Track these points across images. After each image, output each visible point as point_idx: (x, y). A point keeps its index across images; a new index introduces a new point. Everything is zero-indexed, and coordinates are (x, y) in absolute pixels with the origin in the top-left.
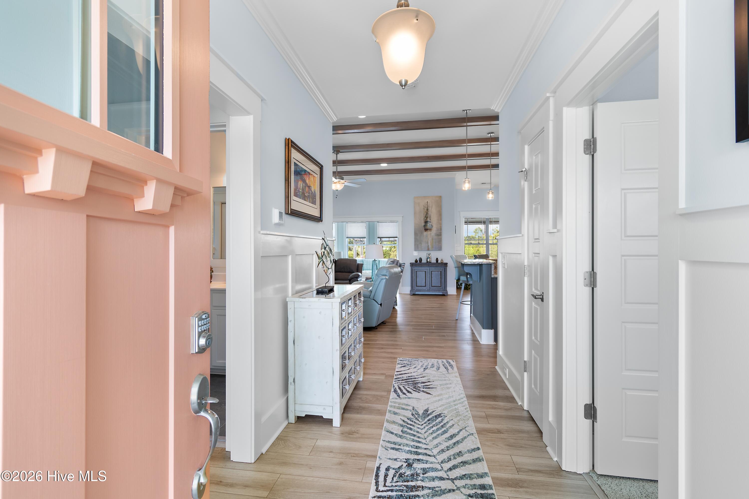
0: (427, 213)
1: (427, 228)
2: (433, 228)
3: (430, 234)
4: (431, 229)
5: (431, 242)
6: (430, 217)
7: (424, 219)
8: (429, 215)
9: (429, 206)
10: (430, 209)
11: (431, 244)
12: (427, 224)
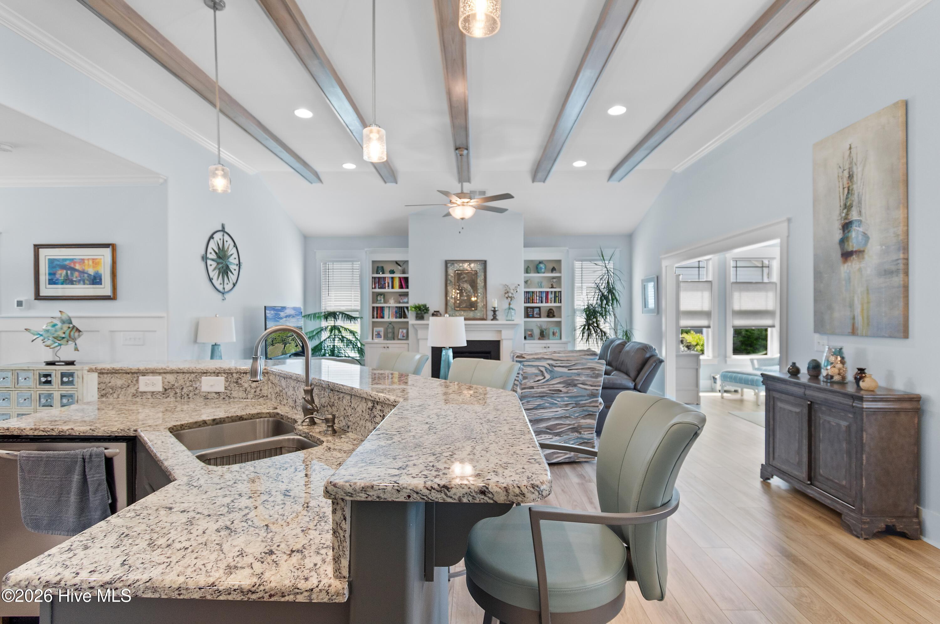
0: (850, 192)
1: (850, 249)
2: (869, 245)
3: (860, 270)
4: (863, 251)
5: (862, 304)
6: (860, 202)
7: (840, 214)
8: (856, 196)
9: (855, 160)
10: (857, 171)
11: (862, 310)
12: (849, 232)
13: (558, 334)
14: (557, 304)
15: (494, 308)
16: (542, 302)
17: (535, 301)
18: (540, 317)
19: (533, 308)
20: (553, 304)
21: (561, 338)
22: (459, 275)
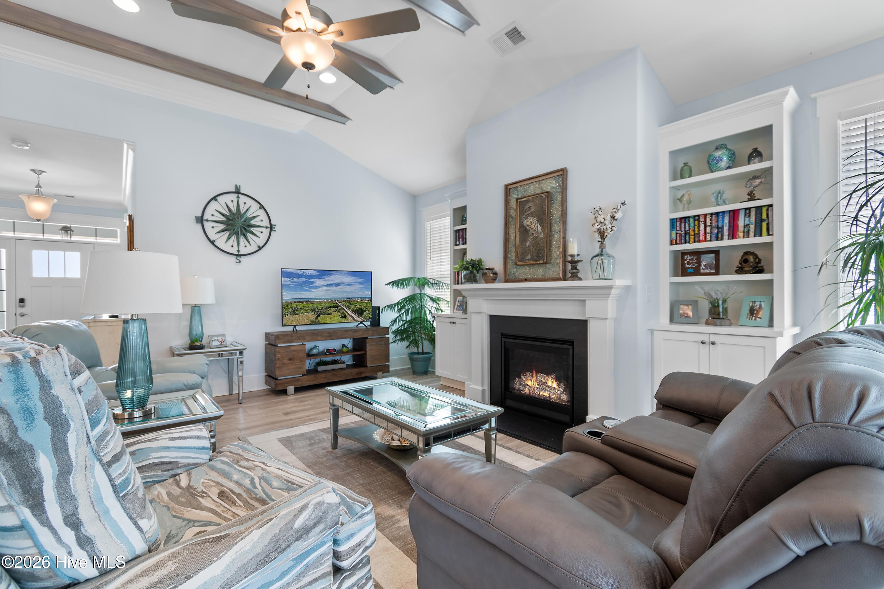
13: (764, 314)
14: (765, 239)
15: (572, 256)
16: (719, 237)
17: (702, 238)
18: (717, 273)
19: (699, 253)
20: (752, 240)
21: (771, 324)
22: (522, 203)
